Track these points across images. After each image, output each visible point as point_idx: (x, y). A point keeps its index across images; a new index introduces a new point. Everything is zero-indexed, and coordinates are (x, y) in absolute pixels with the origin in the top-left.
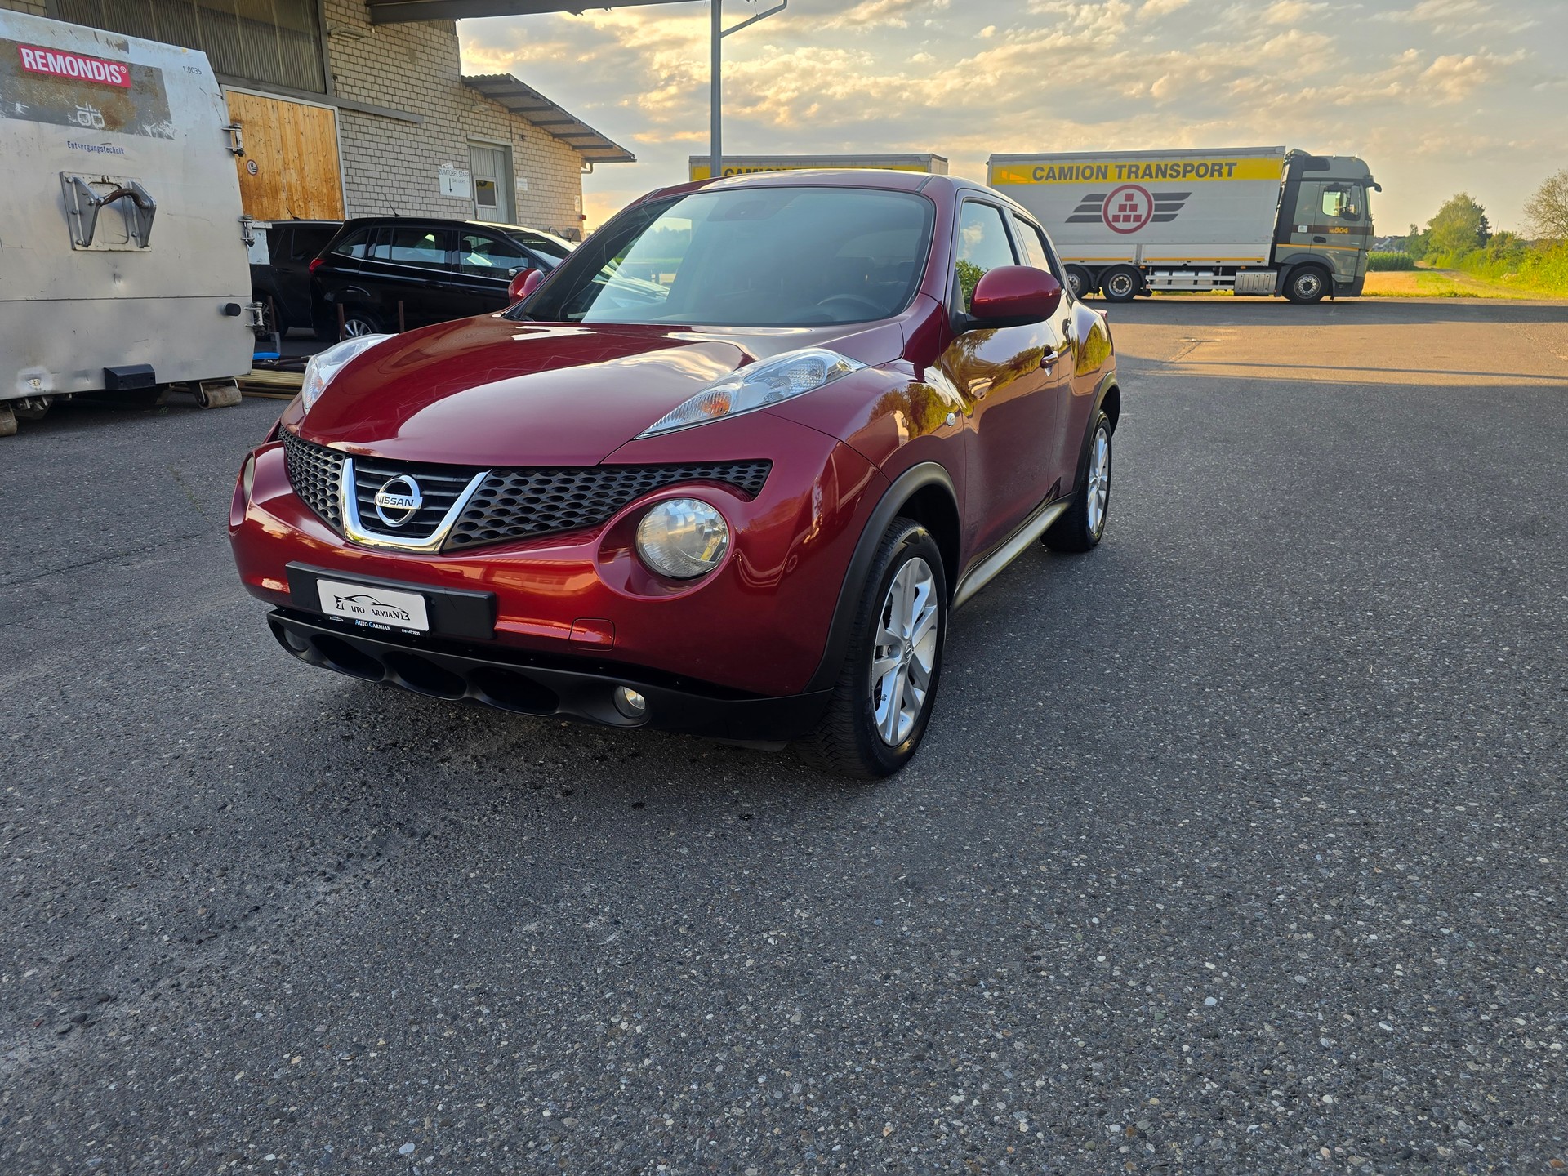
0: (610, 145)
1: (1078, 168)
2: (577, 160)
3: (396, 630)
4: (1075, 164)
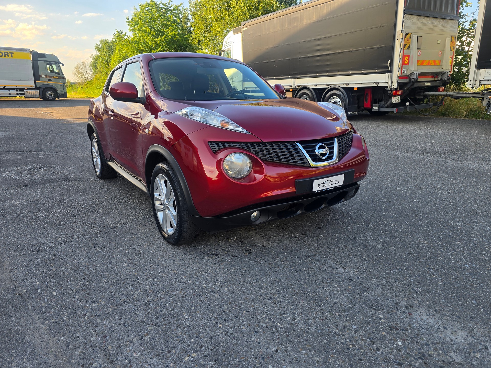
3: (335, 187)
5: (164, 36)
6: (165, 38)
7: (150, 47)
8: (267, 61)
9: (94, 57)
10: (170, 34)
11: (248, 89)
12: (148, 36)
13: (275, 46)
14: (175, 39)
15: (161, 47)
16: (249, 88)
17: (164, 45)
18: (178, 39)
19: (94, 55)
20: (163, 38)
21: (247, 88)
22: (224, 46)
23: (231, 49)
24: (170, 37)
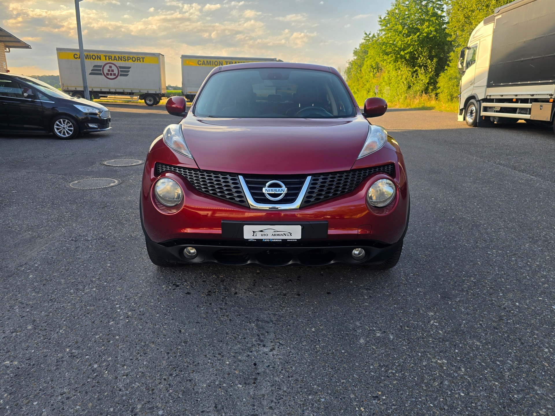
0: (19, 41)
1: (213, 61)
2: (2, 46)
3: (284, 241)
4: (212, 60)
5: (418, 34)
6: (418, 36)
7: (399, 48)
8: (522, 59)
9: (350, 63)
10: (426, 30)
11: (492, 97)
12: (399, 35)
13: (535, 37)
14: (431, 36)
15: (412, 47)
16: (493, 95)
17: (416, 45)
18: (435, 36)
19: (350, 61)
20: (416, 36)
21: (490, 96)
22: (471, 42)
23: (478, 45)
24: (425, 34)
